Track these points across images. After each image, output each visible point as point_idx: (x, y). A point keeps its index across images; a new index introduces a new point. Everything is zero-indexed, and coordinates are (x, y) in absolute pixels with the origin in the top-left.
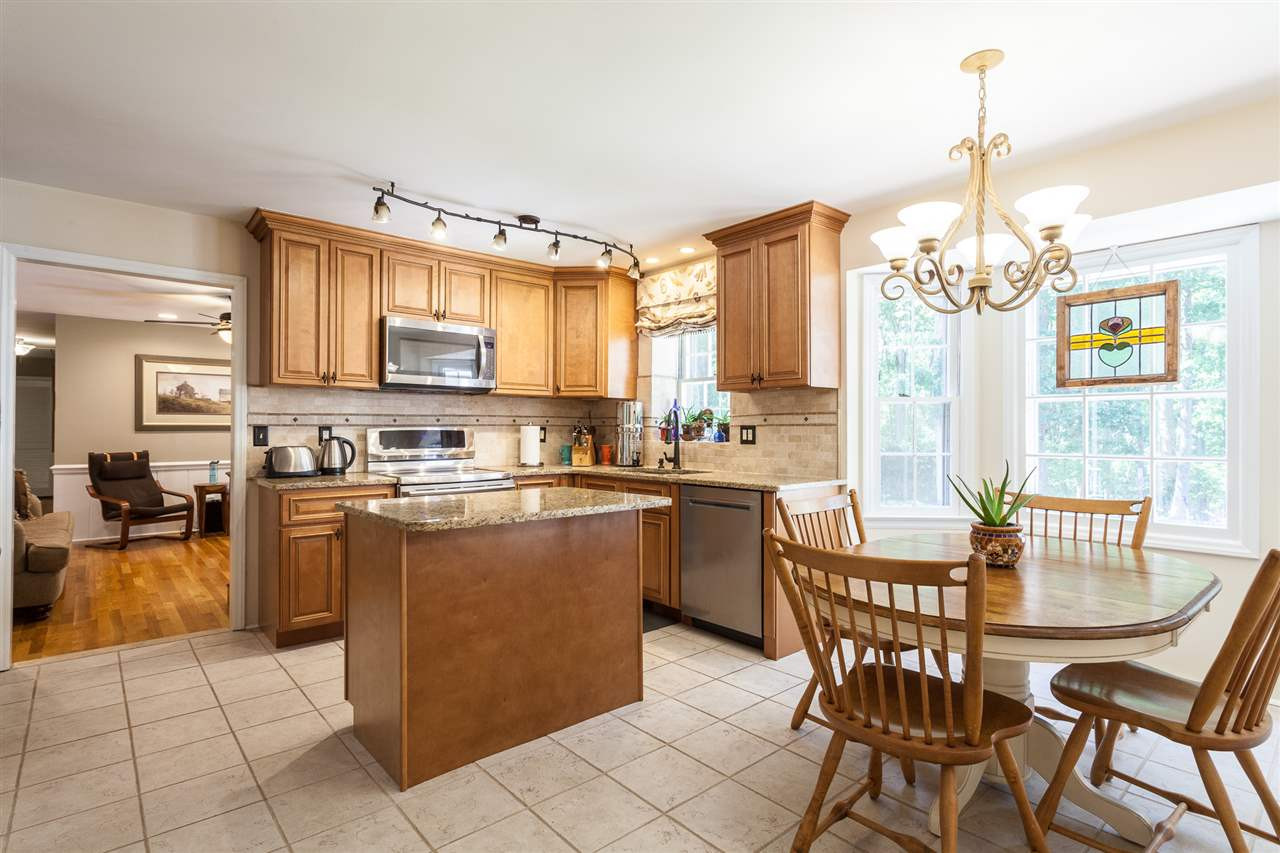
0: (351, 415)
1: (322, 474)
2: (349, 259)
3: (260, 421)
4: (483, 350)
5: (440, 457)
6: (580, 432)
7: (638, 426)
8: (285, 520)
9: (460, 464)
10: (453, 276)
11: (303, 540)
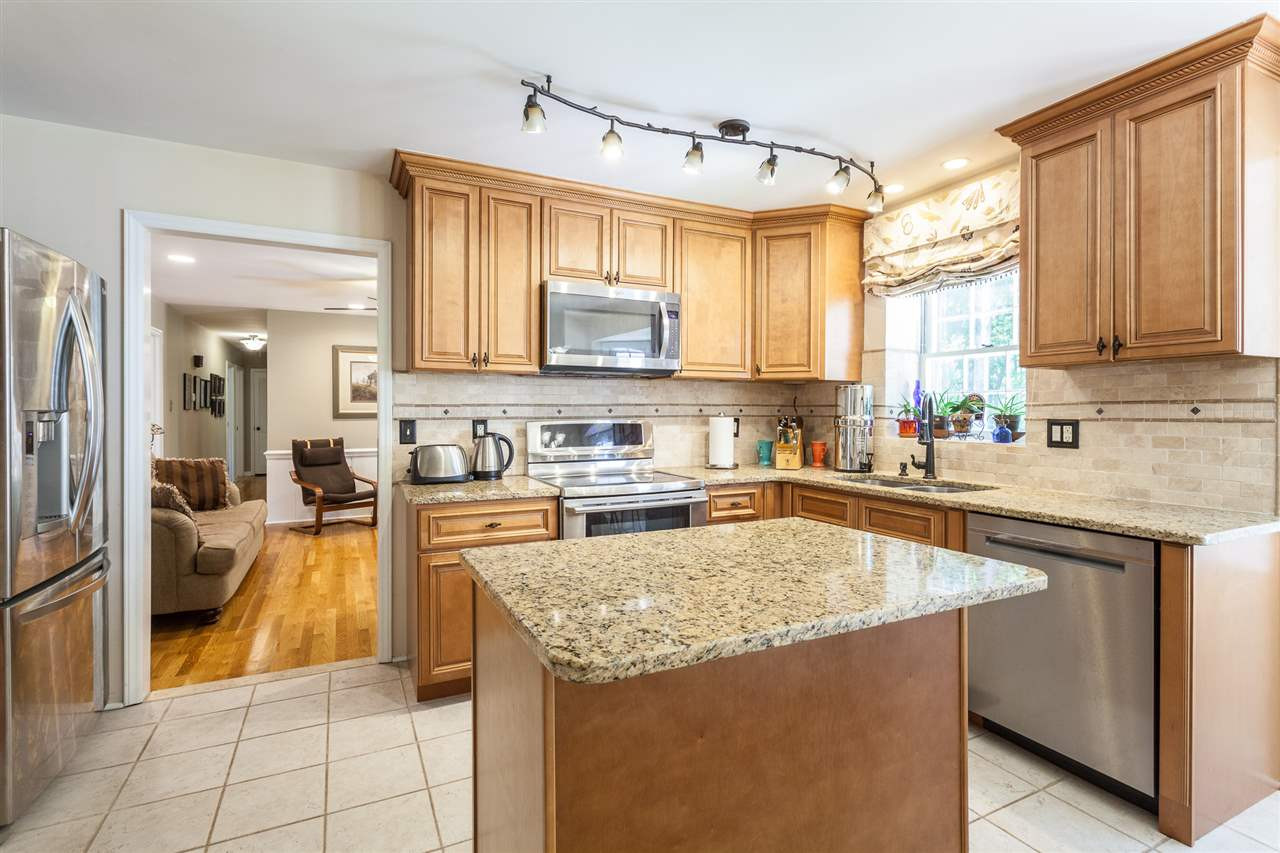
0: (508, 405)
1: (475, 479)
2: (504, 210)
3: (407, 414)
4: (666, 321)
5: (612, 457)
6: (786, 425)
7: (867, 417)
8: (424, 544)
9: (634, 466)
10: (628, 228)
11: (446, 569)
